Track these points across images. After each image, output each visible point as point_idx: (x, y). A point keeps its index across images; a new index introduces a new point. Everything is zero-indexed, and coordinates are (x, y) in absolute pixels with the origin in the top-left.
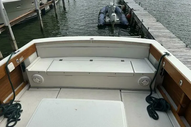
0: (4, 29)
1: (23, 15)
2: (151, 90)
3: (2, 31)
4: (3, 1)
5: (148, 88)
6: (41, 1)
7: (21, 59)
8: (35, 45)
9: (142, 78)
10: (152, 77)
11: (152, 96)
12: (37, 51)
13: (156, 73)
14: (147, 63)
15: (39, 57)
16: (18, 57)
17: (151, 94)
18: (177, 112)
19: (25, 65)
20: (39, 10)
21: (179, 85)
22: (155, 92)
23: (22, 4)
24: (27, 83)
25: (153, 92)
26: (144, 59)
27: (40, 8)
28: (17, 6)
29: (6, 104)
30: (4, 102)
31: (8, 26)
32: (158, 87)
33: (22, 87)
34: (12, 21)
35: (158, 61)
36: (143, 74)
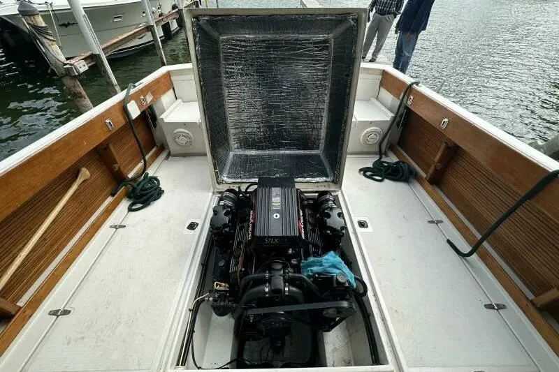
0: (93, 61)
1: (126, 35)
2: (380, 153)
3: (90, 65)
4: (82, 5)
5: (376, 149)
6: (160, 10)
7: (149, 98)
8: (168, 74)
9: (368, 130)
10: (386, 128)
11: (383, 160)
12: (174, 89)
13: (394, 119)
14: (377, 106)
15: (179, 100)
16: (144, 91)
17: (381, 158)
18: (426, 178)
19: (154, 112)
20: (155, 26)
21: (440, 128)
22: (386, 155)
23: (123, 14)
24: (162, 148)
25: (383, 156)
26: (370, 100)
27: (157, 23)
28: (115, 18)
29: (134, 179)
30: (130, 176)
31: (99, 55)
32: (391, 148)
33: (156, 155)
34: (105, 46)
35: (399, 99)
36: (371, 122)
